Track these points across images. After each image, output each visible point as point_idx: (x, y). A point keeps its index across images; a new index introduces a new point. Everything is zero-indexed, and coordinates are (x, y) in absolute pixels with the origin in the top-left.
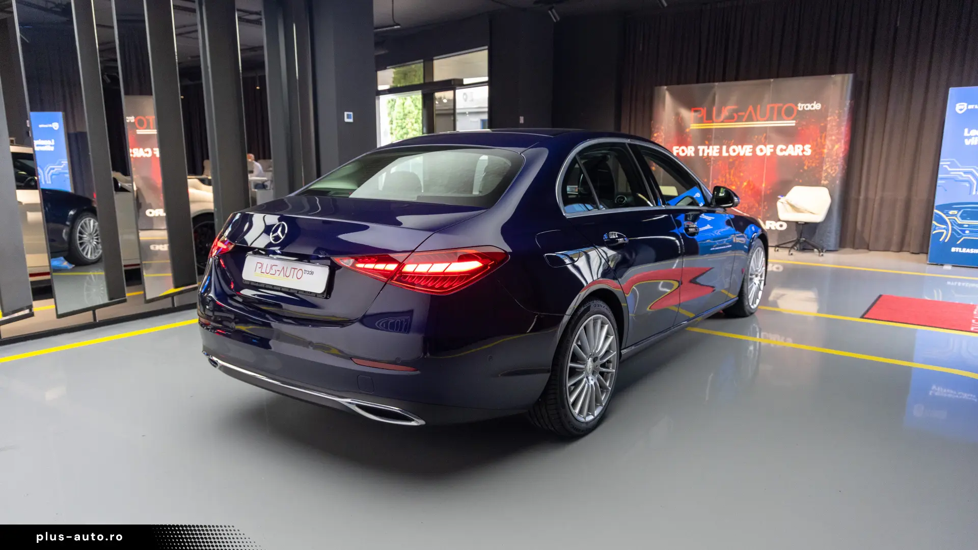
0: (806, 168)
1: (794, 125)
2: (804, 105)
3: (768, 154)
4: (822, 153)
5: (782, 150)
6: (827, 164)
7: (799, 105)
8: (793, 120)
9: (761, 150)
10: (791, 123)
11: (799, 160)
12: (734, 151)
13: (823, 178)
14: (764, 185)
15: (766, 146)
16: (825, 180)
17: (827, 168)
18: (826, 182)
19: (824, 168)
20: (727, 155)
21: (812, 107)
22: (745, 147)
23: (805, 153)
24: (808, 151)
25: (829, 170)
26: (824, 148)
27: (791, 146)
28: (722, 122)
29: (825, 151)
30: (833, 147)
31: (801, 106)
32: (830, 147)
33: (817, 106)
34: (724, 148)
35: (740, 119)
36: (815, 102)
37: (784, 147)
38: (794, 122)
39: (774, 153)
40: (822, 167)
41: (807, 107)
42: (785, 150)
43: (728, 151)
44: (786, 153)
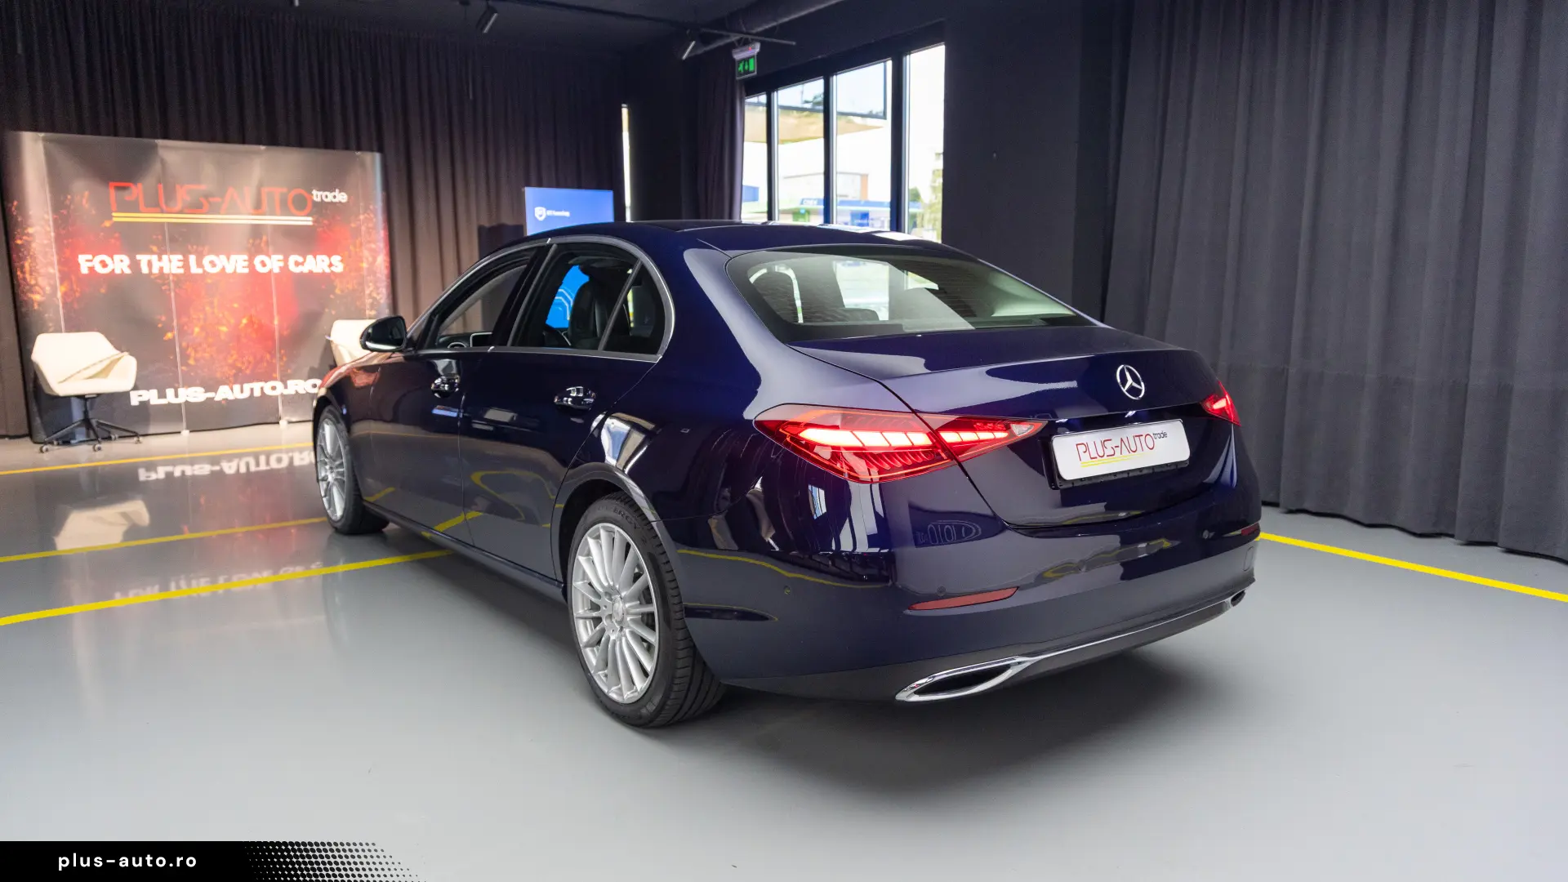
0: (338, 291)
1: (310, 223)
2: (321, 193)
3: (276, 270)
4: (359, 269)
5: (297, 264)
6: (371, 285)
7: (315, 192)
8: (308, 215)
9: (263, 264)
10: (306, 221)
11: (326, 279)
12: (213, 264)
13: (368, 306)
14: (276, 322)
15: (270, 257)
16: (371, 310)
17: (371, 291)
19: (367, 292)
20: (200, 271)
21: (335, 197)
22: (233, 257)
23: (333, 269)
24: (339, 268)
25: (375, 295)
26: (362, 262)
27: (310, 258)
28: (181, 212)
29: (365, 265)
30: (376, 259)
31: (317, 195)
32: (370, 259)
33: (341, 197)
34: (192, 259)
35: (214, 210)
37: (300, 259)
38: (310, 219)
39: (285, 268)
40: (363, 291)
41: (326, 197)
42: (302, 264)
43: (199, 264)
44: (305, 269)
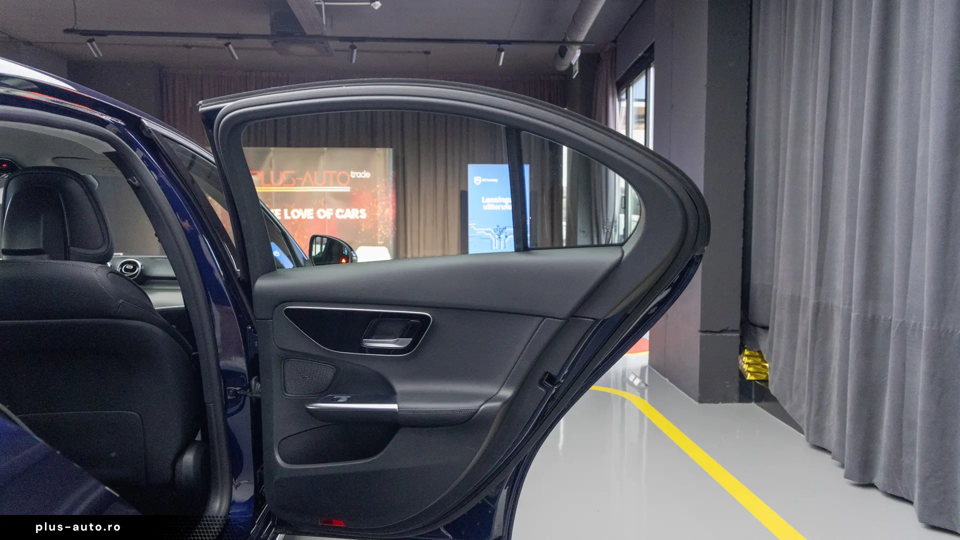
0: (363, 230)
1: (349, 191)
2: (356, 173)
3: (329, 218)
4: (375, 217)
5: (340, 214)
6: (381, 226)
7: (352, 172)
8: (348, 186)
9: (322, 214)
10: (347, 189)
11: (357, 222)
12: (296, 214)
13: (379, 239)
15: (325, 210)
16: (380, 241)
17: (381, 230)
18: (382, 243)
19: (379, 230)
20: (289, 218)
21: (363, 175)
22: (306, 210)
23: (361, 216)
24: (364, 216)
25: (383, 232)
26: (376, 212)
27: (348, 210)
28: (282, 186)
29: (378, 214)
30: (384, 210)
31: (353, 174)
32: (382, 211)
33: (367, 175)
34: (286, 211)
35: (298, 184)
36: (365, 171)
37: (342, 211)
38: (349, 188)
39: (333, 217)
40: (377, 230)
41: (359, 175)
42: (344, 214)
43: (289, 214)
44: (344, 217)
